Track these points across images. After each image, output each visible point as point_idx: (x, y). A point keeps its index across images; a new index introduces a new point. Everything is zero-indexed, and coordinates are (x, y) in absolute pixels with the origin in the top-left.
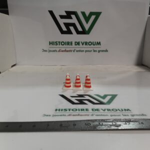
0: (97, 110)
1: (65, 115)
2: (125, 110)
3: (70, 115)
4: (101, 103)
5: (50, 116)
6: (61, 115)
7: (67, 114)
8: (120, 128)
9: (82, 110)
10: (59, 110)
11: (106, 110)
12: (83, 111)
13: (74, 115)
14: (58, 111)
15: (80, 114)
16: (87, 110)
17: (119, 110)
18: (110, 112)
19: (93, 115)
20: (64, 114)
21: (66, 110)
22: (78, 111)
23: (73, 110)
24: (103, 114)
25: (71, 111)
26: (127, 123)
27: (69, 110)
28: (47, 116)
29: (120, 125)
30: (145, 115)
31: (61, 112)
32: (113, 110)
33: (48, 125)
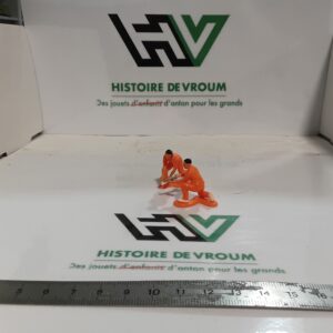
0: (185, 255)
1: (115, 267)
2: (244, 256)
3: (124, 267)
4: (199, 238)
5: (84, 267)
6: (106, 267)
7: (119, 264)
8: (216, 303)
9: (154, 254)
10: (106, 254)
11: (204, 256)
12: (154, 258)
13: (133, 268)
14: (102, 256)
15: (147, 264)
16: (163, 254)
17: (231, 256)
18: (209, 260)
19: (171, 268)
20: (114, 264)
21: (119, 254)
22: (143, 258)
23: (133, 254)
24: (193, 266)
25: (130, 257)
26: (236, 292)
27: (127, 253)
28: (78, 266)
29: (219, 297)
30: (283, 271)
31: (108, 258)
32: (217, 256)
33: (74, 291)
